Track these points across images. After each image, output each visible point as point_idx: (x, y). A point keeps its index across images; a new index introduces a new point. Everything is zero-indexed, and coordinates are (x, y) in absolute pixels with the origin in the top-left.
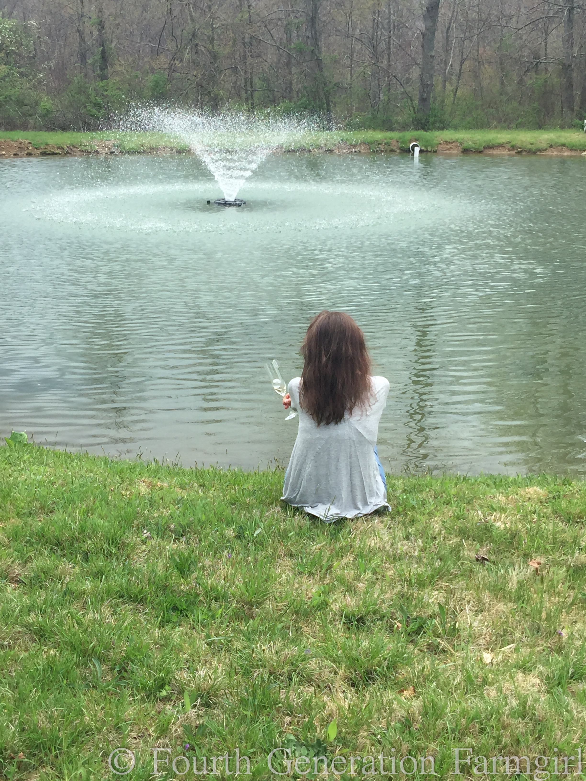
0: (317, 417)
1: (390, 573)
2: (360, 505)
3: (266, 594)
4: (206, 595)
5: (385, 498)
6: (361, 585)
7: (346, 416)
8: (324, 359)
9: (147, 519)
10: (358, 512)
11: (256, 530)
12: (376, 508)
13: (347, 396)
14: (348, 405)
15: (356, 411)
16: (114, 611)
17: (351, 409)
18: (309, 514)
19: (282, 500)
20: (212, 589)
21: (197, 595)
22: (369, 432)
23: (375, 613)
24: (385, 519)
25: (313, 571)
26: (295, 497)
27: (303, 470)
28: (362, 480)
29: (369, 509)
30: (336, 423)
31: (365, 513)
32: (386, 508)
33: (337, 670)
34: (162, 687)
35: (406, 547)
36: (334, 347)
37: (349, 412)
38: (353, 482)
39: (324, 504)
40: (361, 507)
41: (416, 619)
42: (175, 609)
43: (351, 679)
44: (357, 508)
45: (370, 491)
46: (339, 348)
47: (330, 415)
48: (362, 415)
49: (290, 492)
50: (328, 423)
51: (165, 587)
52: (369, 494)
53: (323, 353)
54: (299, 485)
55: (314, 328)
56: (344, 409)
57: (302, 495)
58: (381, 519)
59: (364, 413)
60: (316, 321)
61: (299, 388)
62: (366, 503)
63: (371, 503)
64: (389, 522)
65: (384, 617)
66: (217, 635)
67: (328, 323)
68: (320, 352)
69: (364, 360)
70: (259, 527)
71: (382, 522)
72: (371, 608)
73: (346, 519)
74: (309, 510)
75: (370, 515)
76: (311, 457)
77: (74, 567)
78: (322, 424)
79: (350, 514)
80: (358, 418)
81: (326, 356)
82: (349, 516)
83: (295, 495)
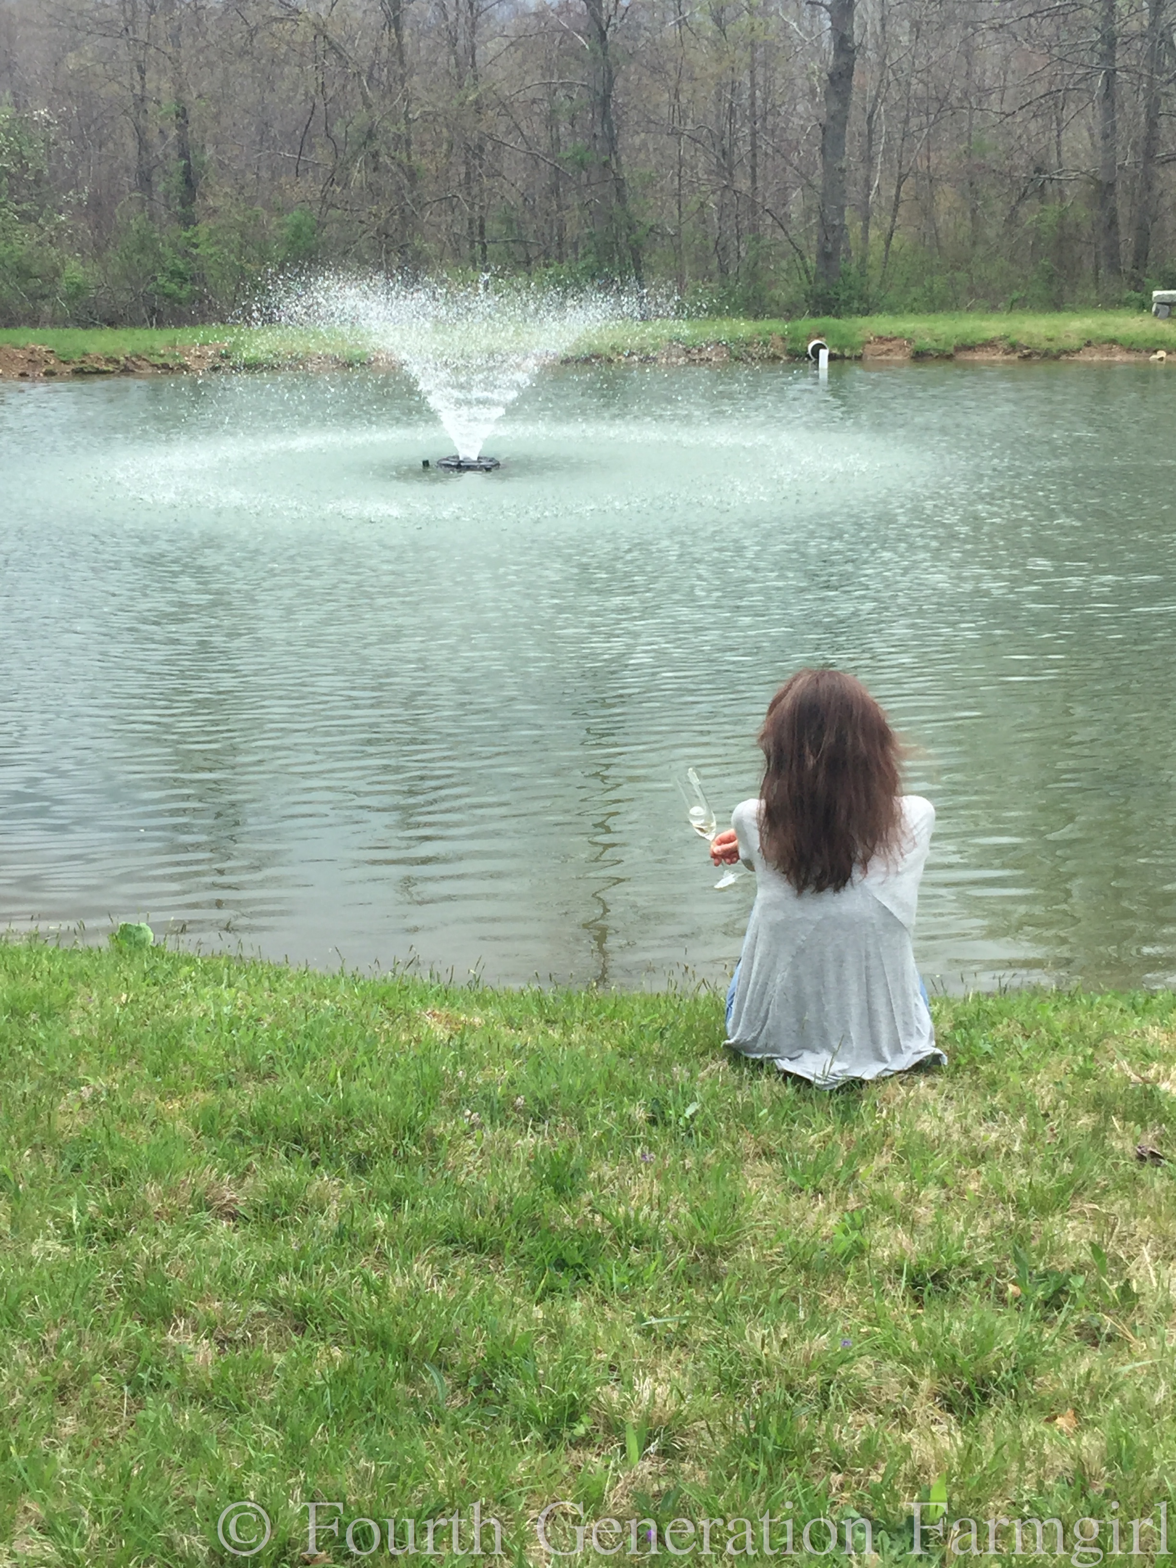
0: (797, 877)
1: (973, 1186)
2: (886, 1052)
3: (738, 1234)
4: (618, 1236)
5: (931, 1038)
6: (921, 1210)
7: (856, 875)
8: (811, 762)
9: (463, 1089)
10: (884, 1066)
11: (686, 1106)
12: (918, 1058)
13: (856, 837)
14: (860, 853)
15: (876, 865)
16: (441, 1270)
17: (865, 862)
18: (787, 1074)
19: (727, 1047)
20: (627, 1225)
21: (599, 1237)
22: (902, 905)
23: (963, 1264)
24: (939, 1080)
25: (822, 1184)
26: (755, 1039)
27: (770, 984)
28: (889, 1003)
29: (906, 1061)
30: (837, 890)
31: (896, 1067)
32: (936, 1058)
33: (916, 1379)
34: (574, 1417)
35: (994, 1135)
36: (828, 739)
37: (860, 868)
38: (874, 1007)
39: (814, 1051)
40: (889, 1058)
41: (1045, 1276)
42: (561, 1264)
43: (945, 1397)
44: (881, 1059)
45: (906, 1023)
46: (841, 739)
47: (824, 873)
48: (887, 873)
49: (747, 1027)
50: (820, 889)
51: (534, 1223)
52: (905, 1029)
53: (807, 750)
54: (762, 1014)
55: (787, 702)
56: (851, 861)
57: (769, 1035)
58: (930, 1079)
59: (892, 869)
60: (789, 687)
61: (758, 819)
62: (897, 1049)
63: (908, 1048)
64: (948, 1086)
65: (980, 1273)
66: (656, 1315)
67: (817, 691)
68: (802, 747)
69: (889, 764)
70: (693, 1100)
71: (933, 1086)
72: (954, 1257)
73: (862, 1082)
74: (786, 1065)
75: (905, 1072)
76: (785, 960)
77: (342, 1185)
78: (807, 892)
79: (869, 1072)
80: (880, 879)
81: (815, 756)
82: (867, 1077)
83: (754, 1034)
